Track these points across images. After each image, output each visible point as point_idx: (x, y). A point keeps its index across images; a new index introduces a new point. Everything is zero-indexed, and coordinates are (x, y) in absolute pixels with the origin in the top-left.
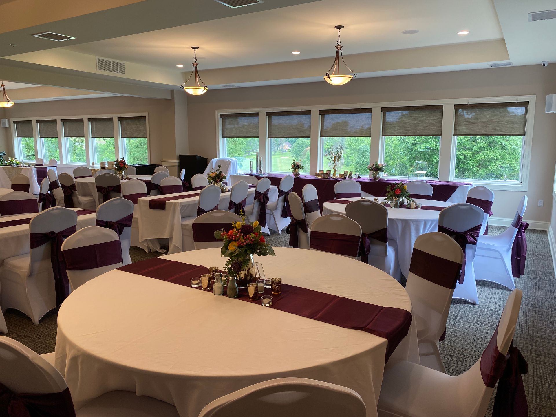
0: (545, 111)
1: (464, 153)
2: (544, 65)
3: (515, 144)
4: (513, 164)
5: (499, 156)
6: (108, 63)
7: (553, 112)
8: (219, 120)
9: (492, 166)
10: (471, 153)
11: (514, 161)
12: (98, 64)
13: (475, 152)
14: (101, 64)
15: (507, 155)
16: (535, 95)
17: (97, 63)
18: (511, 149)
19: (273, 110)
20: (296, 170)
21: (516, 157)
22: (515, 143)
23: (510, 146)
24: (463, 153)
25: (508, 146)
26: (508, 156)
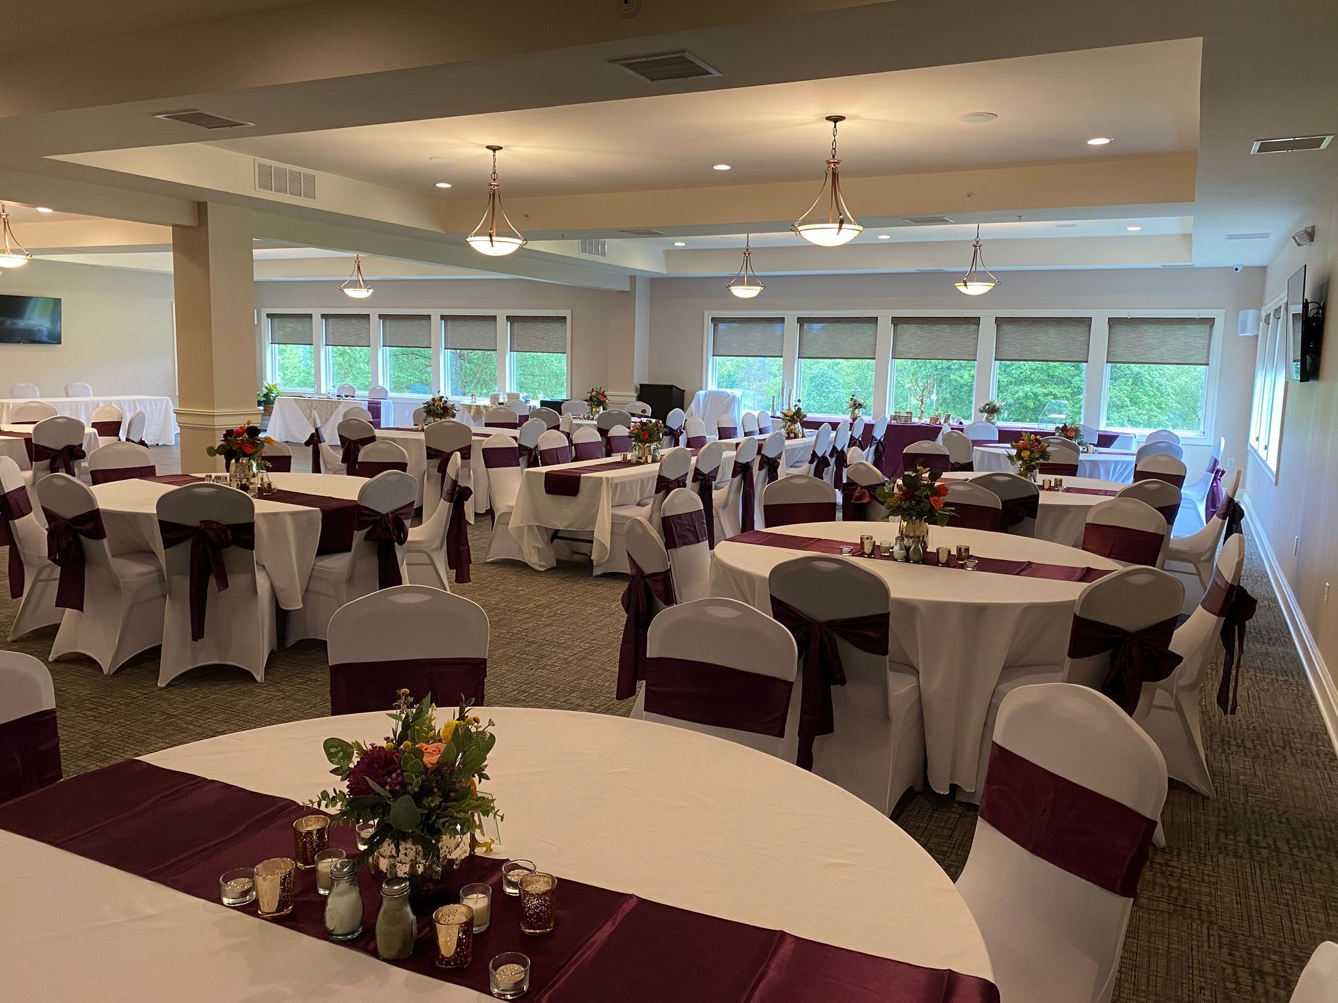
0: (1239, 331)
1: (1055, 391)
2: (1237, 269)
3: (1160, 373)
4: (1156, 417)
5: (1127, 400)
6: (282, 174)
7: (1248, 334)
8: (709, 327)
9: (1114, 420)
10: (1069, 390)
11: (1159, 411)
12: (257, 177)
13: (1076, 390)
14: (265, 177)
15: (1144, 397)
16: (1224, 308)
17: (257, 172)
18: (1151, 383)
19: (811, 314)
20: (857, 411)
21: (1162, 402)
22: (1159, 371)
23: (1150, 378)
24: (1053, 390)
25: (1146, 378)
26: (1145, 399)
